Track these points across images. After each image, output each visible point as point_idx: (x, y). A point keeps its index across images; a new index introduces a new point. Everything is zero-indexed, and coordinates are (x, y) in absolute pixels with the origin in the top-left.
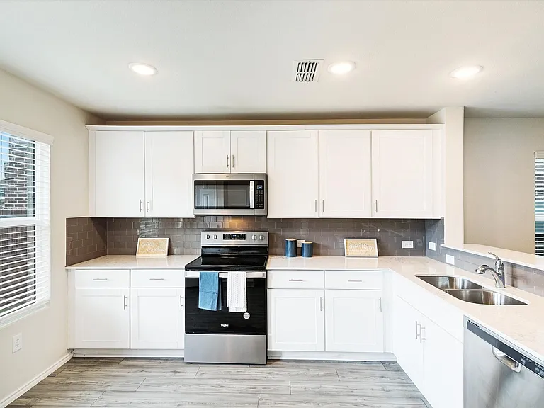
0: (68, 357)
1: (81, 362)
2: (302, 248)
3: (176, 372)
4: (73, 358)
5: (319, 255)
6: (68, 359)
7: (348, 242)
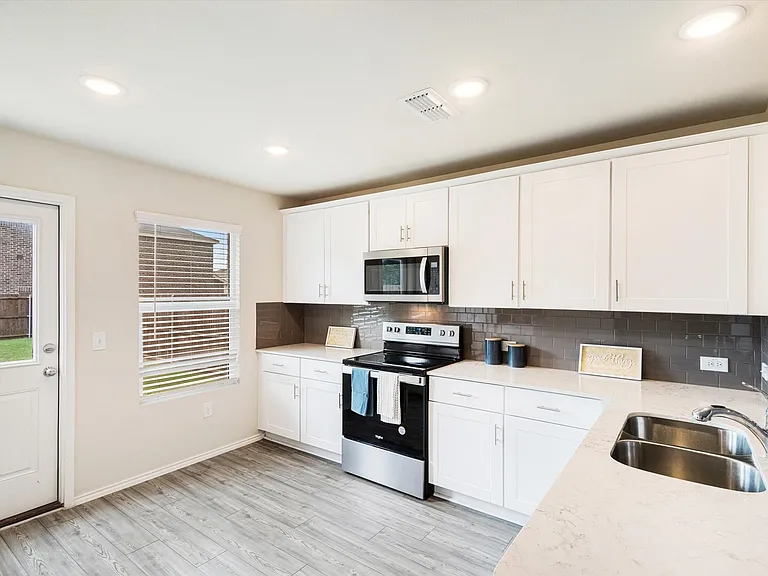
0: (256, 438)
1: (269, 446)
2: (507, 353)
3: (328, 477)
4: (263, 439)
5: (538, 366)
6: (258, 439)
7: (587, 350)
